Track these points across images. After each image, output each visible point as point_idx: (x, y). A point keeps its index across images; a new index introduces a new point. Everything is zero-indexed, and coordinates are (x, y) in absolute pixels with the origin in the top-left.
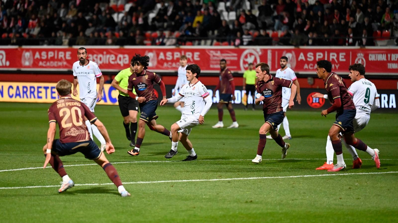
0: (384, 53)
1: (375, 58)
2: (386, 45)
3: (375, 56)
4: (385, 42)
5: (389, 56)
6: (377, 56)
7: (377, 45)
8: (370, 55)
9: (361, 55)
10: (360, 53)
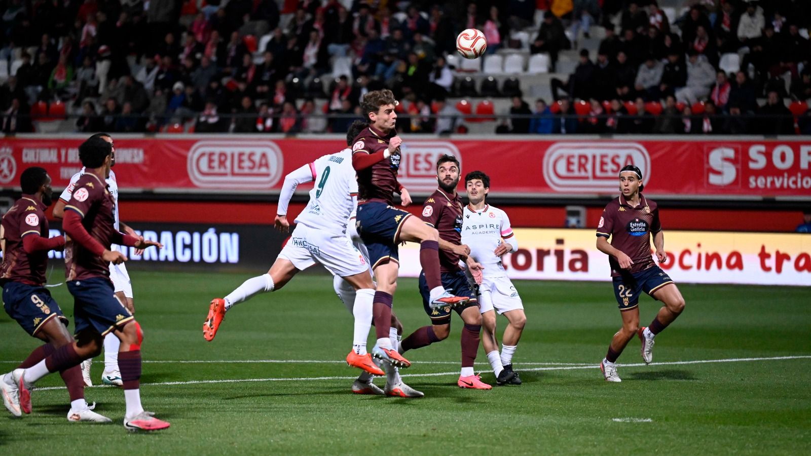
0: (54, 147)
1: (35, 157)
2: (58, 131)
3: (35, 153)
4: (54, 125)
5: (63, 152)
6: (39, 153)
7: (39, 132)
8: (25, 151)
9: (5, 152)
10: (6, 148)
